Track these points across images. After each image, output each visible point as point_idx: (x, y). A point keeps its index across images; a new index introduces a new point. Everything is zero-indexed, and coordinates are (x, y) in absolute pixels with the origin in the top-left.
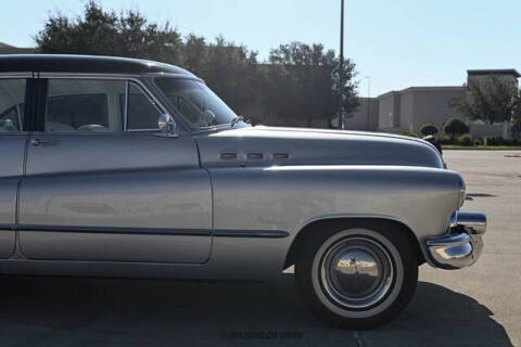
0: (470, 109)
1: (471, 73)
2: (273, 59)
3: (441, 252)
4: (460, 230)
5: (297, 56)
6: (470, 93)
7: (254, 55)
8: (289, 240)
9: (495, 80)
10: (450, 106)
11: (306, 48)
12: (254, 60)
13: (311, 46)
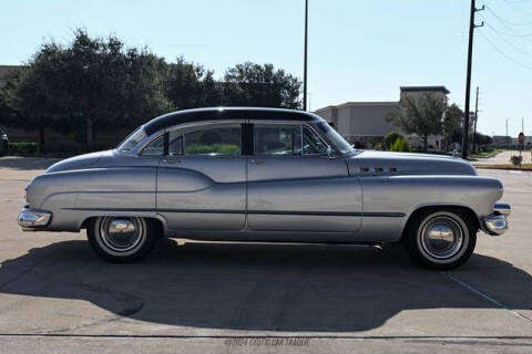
0: (405, 124)
1: (404, 90)
2: (228, 77)
3: (491, 225)
4: (497, 214)
5: (250, 75)
6: (406, 109)
7: (209, 74)
8: (406, 219)
9: (428, 97)
10: (388, 121)
11: (258, 67)
12: (211, 79)
13: (263, 66)
